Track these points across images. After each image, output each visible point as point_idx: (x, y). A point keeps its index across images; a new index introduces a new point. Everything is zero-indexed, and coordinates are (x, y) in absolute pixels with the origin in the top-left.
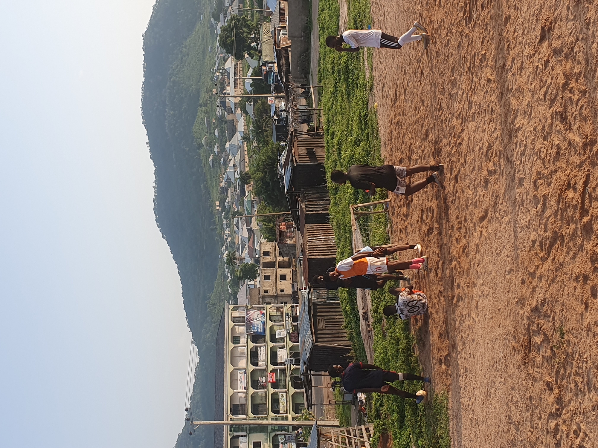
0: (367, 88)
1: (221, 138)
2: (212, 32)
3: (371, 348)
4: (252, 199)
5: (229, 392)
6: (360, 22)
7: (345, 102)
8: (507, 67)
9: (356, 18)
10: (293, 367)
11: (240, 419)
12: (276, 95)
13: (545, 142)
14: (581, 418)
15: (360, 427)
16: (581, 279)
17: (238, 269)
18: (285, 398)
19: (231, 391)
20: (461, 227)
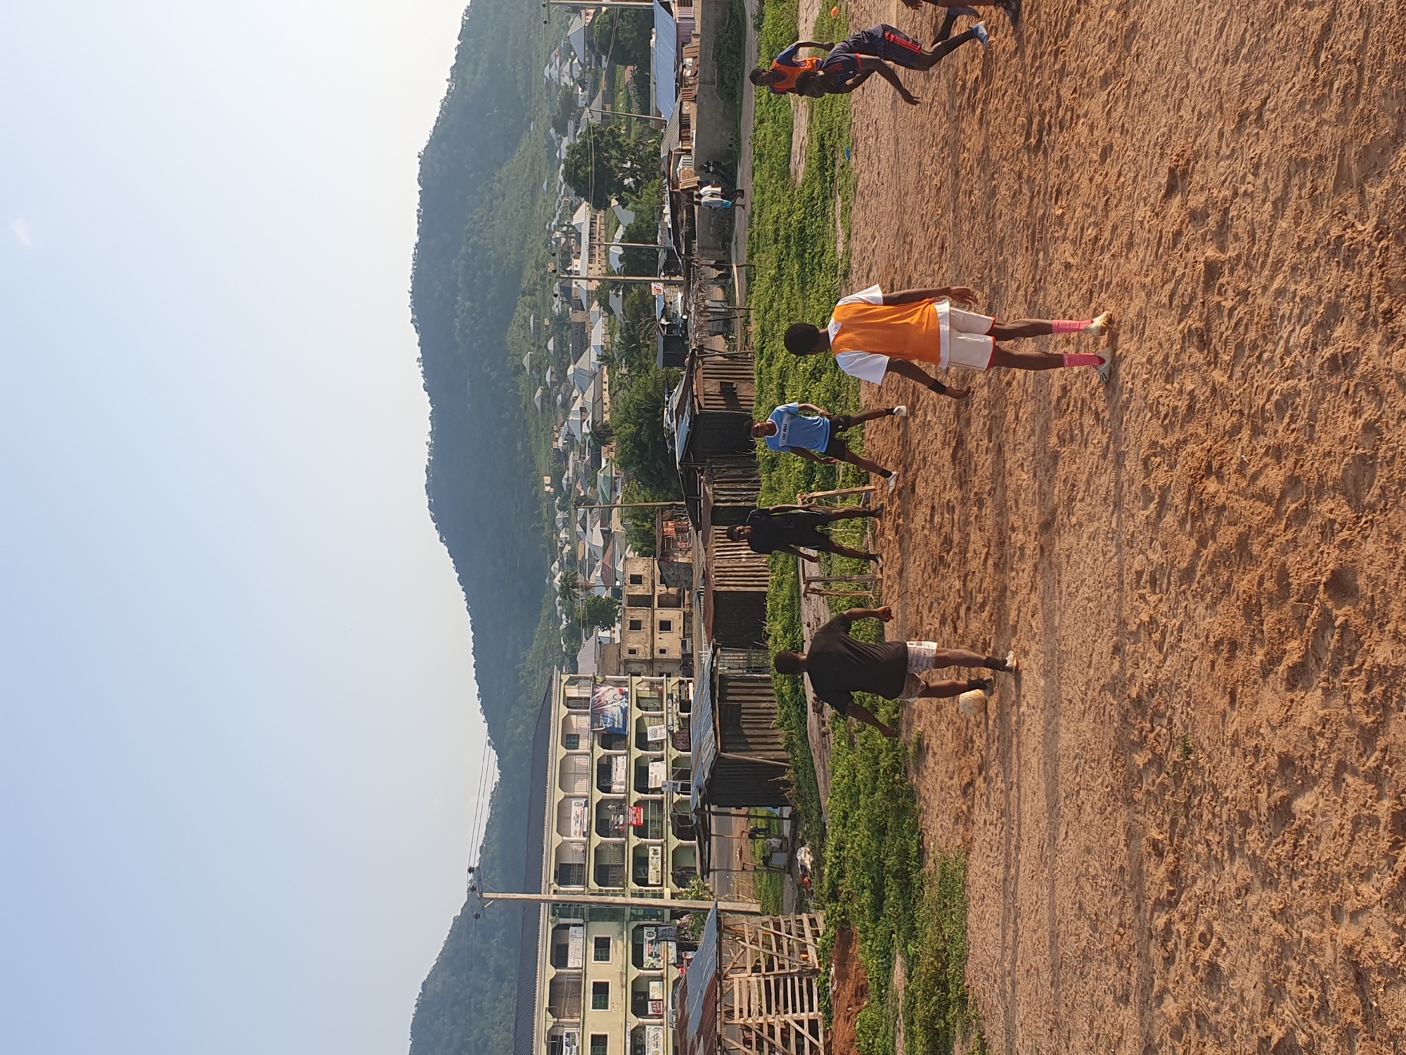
0: (839, 273)
1: (560, 355)
2: (551, 156)
3: (827, 767)
4: (614, 475)
5: (553, 839)
6: (831, 146)
7: (797, 296)
8: (1102, 241)
9: (823, 139)
10: (676, 797)
11: (572, 893)
12: (667, 278)
13: (1168, 387)
14: (1214, 911)
15: (798, 917)
16: (1225, 647)
17: (580, 606)
18: (659, 856)
19: (557, 839)
20: (1004, 542)
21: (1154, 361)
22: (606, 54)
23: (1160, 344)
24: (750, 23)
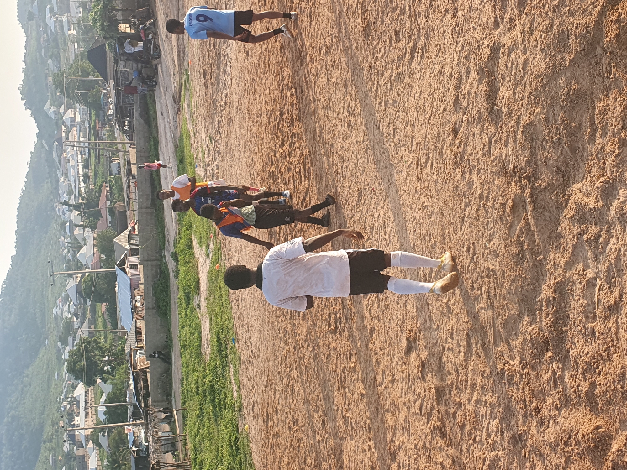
0: (236, 409)
2: (59, 358)
6: (224, 338)
7: (213, 425)
9: (218, 334)
12: (134, 422)
21: (418, 447)
22: (90, 298)
23: (420, 436)
24: (172, 274)
